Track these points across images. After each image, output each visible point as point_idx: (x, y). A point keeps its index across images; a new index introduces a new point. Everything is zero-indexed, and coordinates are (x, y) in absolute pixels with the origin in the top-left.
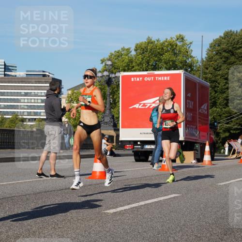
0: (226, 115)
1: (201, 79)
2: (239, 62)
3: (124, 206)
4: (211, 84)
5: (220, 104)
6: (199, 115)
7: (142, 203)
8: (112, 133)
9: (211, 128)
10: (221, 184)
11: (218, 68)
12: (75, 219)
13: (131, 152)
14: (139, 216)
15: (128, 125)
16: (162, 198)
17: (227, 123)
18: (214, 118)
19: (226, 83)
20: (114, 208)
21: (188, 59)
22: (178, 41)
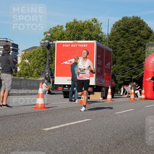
0: (122, 70)
1: (107, 47)
2: (131, 37)
3: (55, 126)
4: (113, 50)
5: (118, 63)
6: (105, 69)
7: (67, 124)
9: (112, 78)
10: (117, 113)
11: (117, 40)
12: (24, 134)
13: (61, 92)
14: (65, 132)
15: (60, 75)
16: (80, 122)
17: (122, 75)
18: (114, 71)
19: (122, 49)
20: (49, 127)
21: (99, 34)
22: (93, 22)
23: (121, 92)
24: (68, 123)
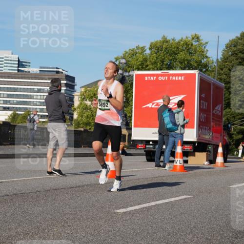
0: (240, 116)
1: (215, 80)
3: (134, 205)
4: (226, 85)
6: (212, 116)
7: (153, 204)
8: (125, 132)
9: (224, 129)
12: (84, 217)
13: (143, 152)
14: (149, 216)
15: (141, 125)
16: (173, 199)
17: (241, 125)
18: (227, 119)
20: (124, 208)
21: (203, 59)
22: (194, 40)
23: (238, 152)
24: (154, 201)
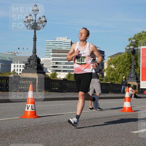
8: (136, 84)
20: (137, 130)
